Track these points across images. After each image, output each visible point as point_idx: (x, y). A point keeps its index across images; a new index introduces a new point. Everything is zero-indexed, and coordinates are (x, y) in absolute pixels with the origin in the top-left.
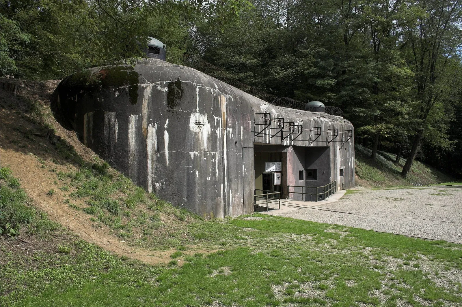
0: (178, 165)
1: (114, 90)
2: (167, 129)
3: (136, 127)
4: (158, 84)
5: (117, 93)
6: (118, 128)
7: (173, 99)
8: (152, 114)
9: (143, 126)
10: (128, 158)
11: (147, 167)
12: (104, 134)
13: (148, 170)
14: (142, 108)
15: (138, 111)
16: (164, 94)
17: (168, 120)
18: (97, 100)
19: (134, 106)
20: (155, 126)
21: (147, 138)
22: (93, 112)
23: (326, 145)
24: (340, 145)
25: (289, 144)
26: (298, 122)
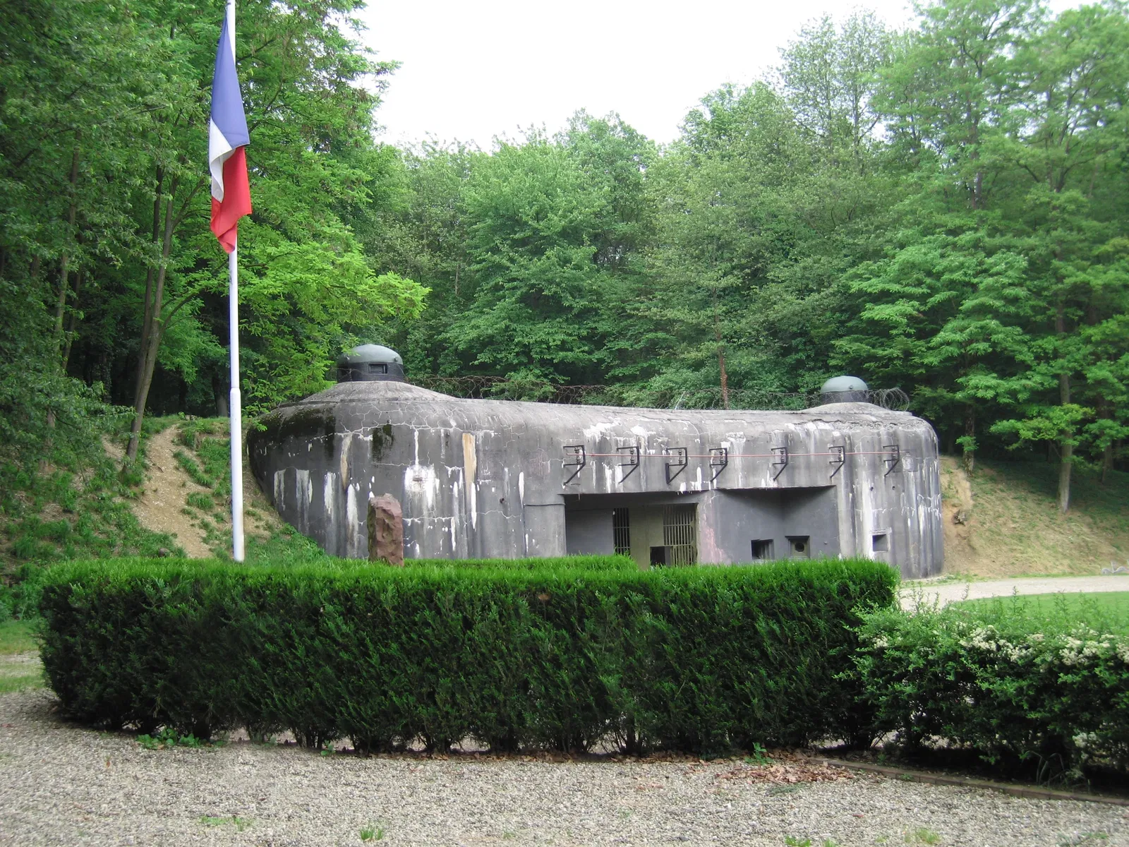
1: (306, 441)
2: (373, 490)
4: (360, 432)
5: (310, 446)
6: (313, 491)
7: (379, 450)
8: (352, 471)
10: (324, 529)
12: (296, 499)
14: (340, 463)
15: (335, 468)
16: (368, 444)
17: (373, 477)
18: (288, 455)
19: (331, 461)
20: (356, 487)
21: (347, 503)
22: (284, 470)
23: (822, 483)
24: (873, 481)
25: (700, 489)
26: (732, 440)
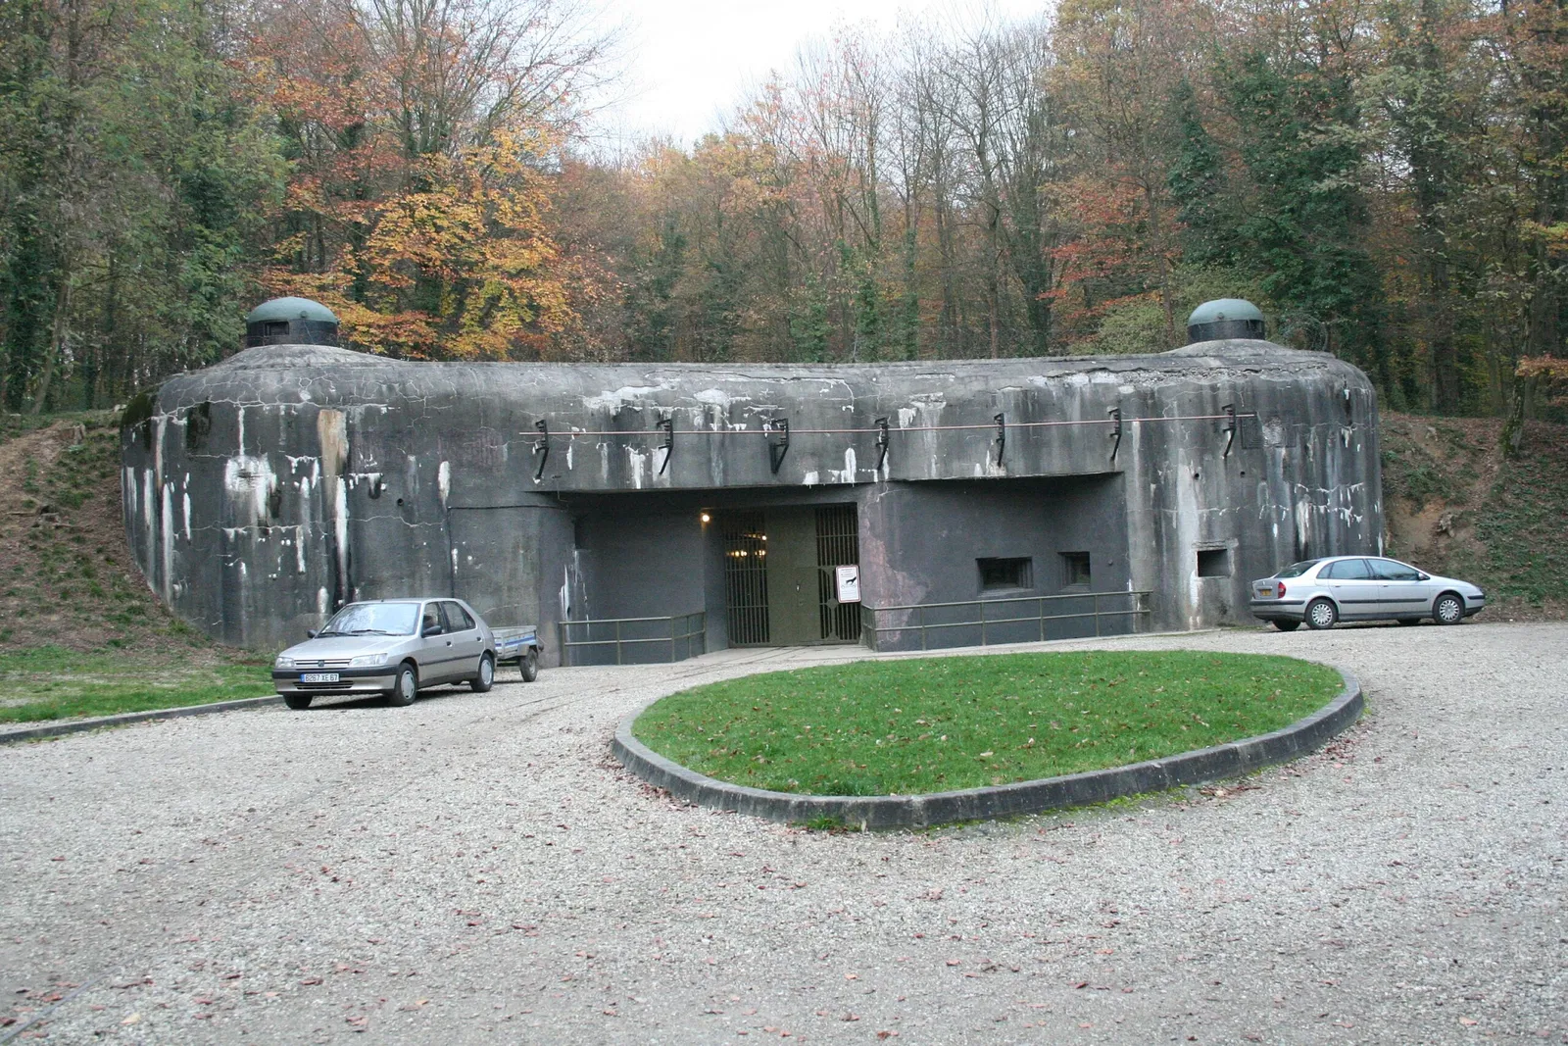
0: (206, 553)
2: (188, 491)
3: (151, 490)
4: (175, 414)
6: (137, 494)
7: (195, 436)
8: (168, 466)
9: (158, 487)
11: (164, 558)
13: (164, 563)
14: (156, 456)
15: (151, 463)
16: (183, 430)
17: (188, 474)
19: (149, 455)
20: (171, 488)
23: (1093, 467)
24: (1201, 462)
25: (852, 480)
26: (919, 404)
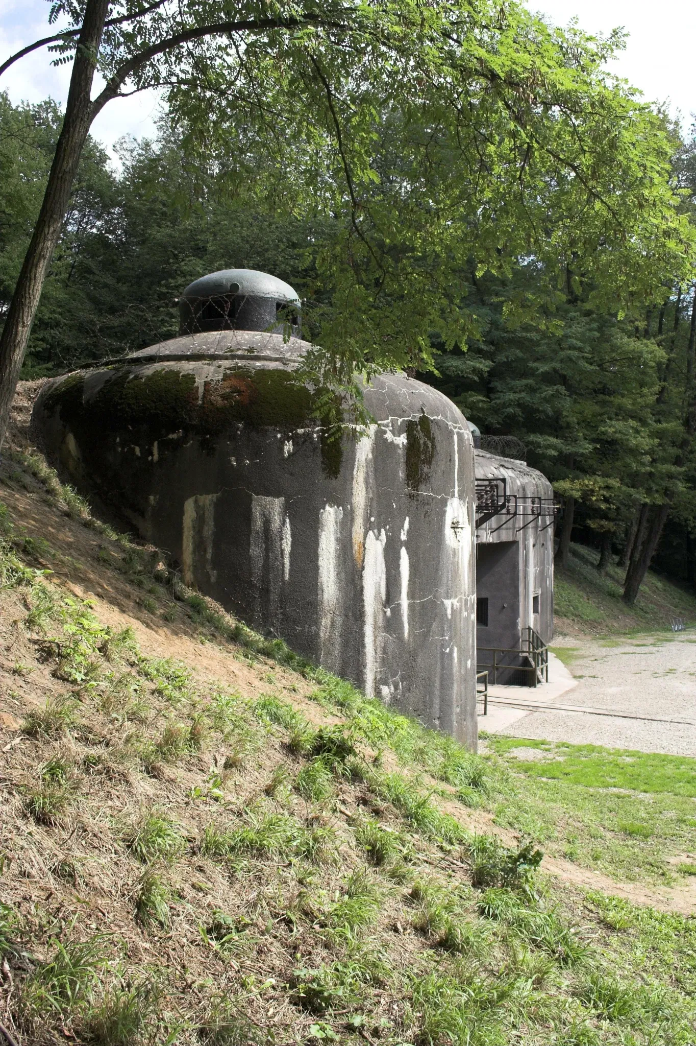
0: (425, 636)
1: (279, 436)
2: (407, 544)
3: (337, 540)
4: (387, 426)
5: (289, 447)
6: (292, 542)
7: (416, 465)
8: (375, 504)
9: (354, 535)
10: (317, 623)
11: (364, 646)
12: (249, 558)
13: (365, 654)
14: (352, 489)
15: (342, 499)
16: (400, 452)
17: (407, 519)
18: (230, 461)
19: (334, 482)
20: (380, 538)
21: (363, 568)
22: (215, 495)
24: (534, 536)
